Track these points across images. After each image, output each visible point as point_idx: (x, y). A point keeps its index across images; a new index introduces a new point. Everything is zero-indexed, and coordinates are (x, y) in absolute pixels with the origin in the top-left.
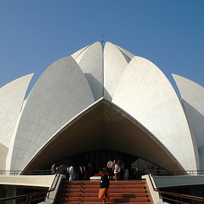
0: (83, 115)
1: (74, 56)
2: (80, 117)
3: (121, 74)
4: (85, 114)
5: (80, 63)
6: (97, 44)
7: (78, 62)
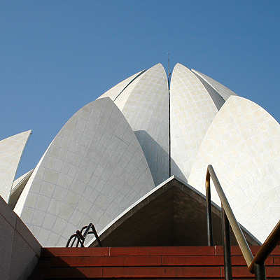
0: (139, 208)
1: (110, 94)
2: (135, 212)
3: (205, 132)
4: (143, 205)
5: (124, 109)
6: (157, 70)
7: (121, 108)
